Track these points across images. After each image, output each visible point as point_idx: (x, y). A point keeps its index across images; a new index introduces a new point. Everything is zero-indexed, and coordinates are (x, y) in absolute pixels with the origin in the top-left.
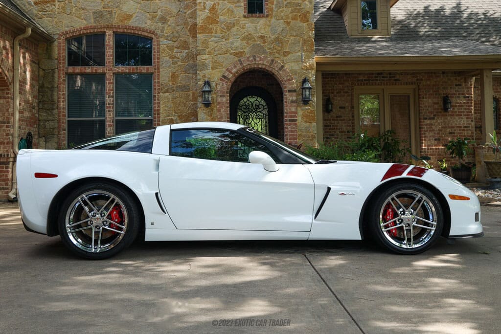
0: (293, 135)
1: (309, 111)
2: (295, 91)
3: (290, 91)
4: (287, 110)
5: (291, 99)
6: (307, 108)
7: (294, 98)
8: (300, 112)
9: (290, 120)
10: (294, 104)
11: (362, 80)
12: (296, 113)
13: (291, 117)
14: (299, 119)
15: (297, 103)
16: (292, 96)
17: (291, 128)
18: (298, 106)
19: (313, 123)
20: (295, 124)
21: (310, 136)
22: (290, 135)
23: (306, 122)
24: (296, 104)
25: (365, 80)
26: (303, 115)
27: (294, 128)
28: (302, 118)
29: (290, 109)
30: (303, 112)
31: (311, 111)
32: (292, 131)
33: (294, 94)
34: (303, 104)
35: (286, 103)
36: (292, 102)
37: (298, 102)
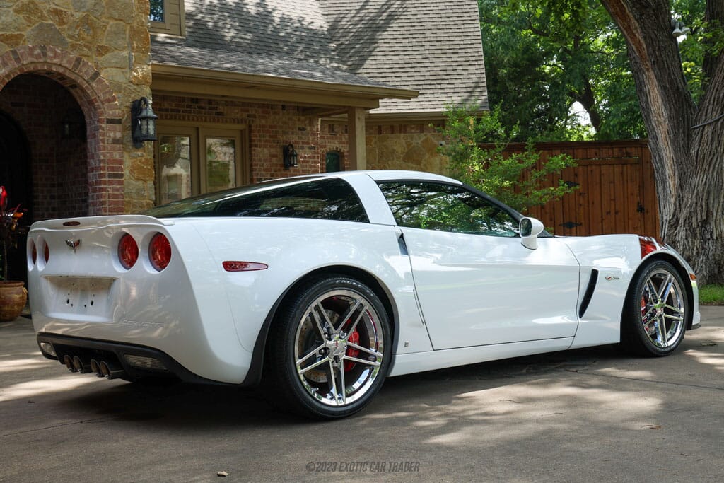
0: (116, 203)
1: (143, 160)
2: (119, 122)
3: (110, 121)
4: (104, 156)
5: (112, 135)
6: (139, 153)
7: (119, 135)
8: (128, 162)
9: (110, 176)
10: (118, 146)
11: (167, 110)
12: (121, 162)
13: (113, 169)
14: (126, 172)
15: (122, 143)
16: (114, 130)
17: (115, 190)
18: (124, 149)
19: (149, 182)
20: (121, 183)
21: (145, 204)
22: (111, 203)
23: (138, 179)
24: (121, 146)
25: (173, 110)
26: (132, 166)
27: (118, 190)
28: (131, 172)
29: (112, 155)
30: (132, 160)
31: (147, 160)
32: (115, 196)
33: (118, 127)
34: (133, 146)
35: (103, 142)
36: (115, 141)
37: (124, 141)
